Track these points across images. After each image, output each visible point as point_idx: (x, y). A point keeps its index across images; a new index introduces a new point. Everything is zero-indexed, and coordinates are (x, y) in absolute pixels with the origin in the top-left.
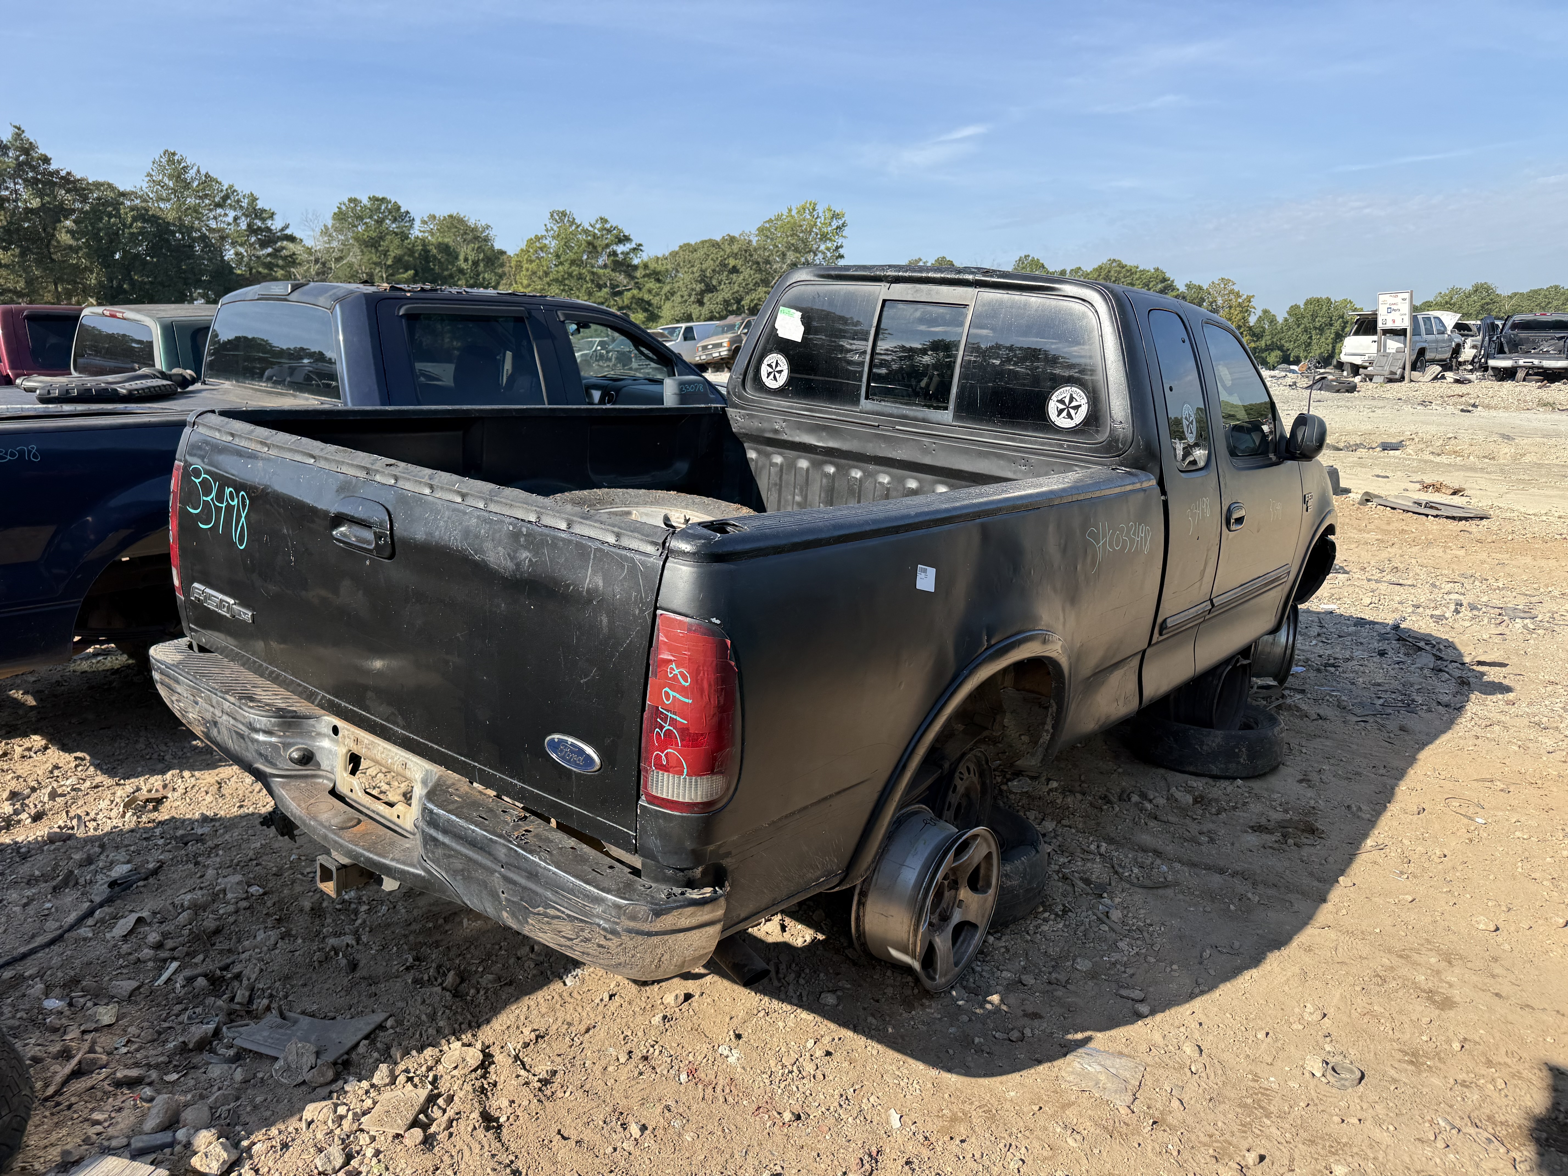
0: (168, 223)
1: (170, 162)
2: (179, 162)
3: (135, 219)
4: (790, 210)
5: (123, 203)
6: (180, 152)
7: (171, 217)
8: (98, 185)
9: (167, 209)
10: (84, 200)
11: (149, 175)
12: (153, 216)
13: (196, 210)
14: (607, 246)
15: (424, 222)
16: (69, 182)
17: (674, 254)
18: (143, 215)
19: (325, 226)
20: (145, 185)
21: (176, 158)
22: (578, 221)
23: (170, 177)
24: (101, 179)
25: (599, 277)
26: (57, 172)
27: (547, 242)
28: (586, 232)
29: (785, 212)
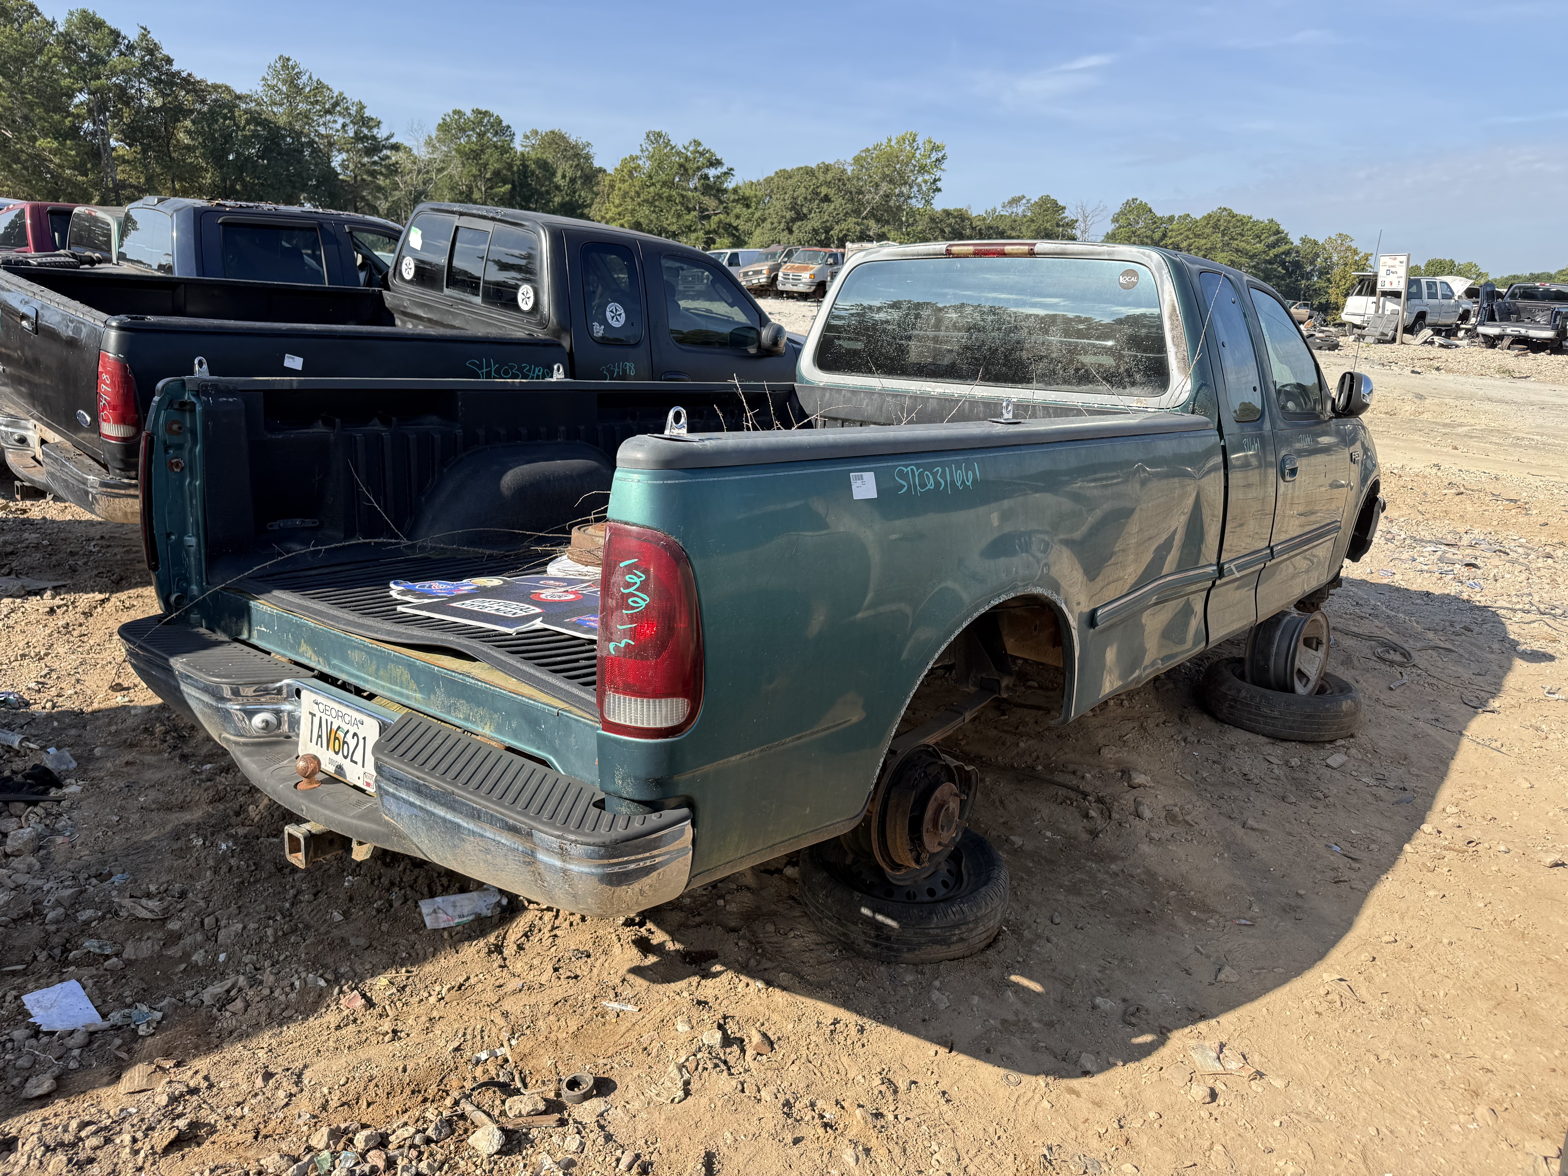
0: (279, 127)
1: (285, 67)
2: (293, 69)
3: (248, 122)
4: (890, 140)
5: (237, 106)
6: (295, 58)
7: (282, 121)
8: (216, 87)
9: (280, 114)
10: (203, 101)
11: (264, 79)
12: (266, 119)
13: (307, 115)
14: (699, 169)
15: (526, 137)
16: (189, 83)
17: (769, 180)
18: (255, 118)
19: (429, 137)
20: (260, 89)
21: (290, 63)
22: (673, 143)
23: (284, 82)
24: (219, 82)
25: (689, 200)
26: (179, 73)
27: (641, 162)
28: (679, 153)
29: (885, 142)
